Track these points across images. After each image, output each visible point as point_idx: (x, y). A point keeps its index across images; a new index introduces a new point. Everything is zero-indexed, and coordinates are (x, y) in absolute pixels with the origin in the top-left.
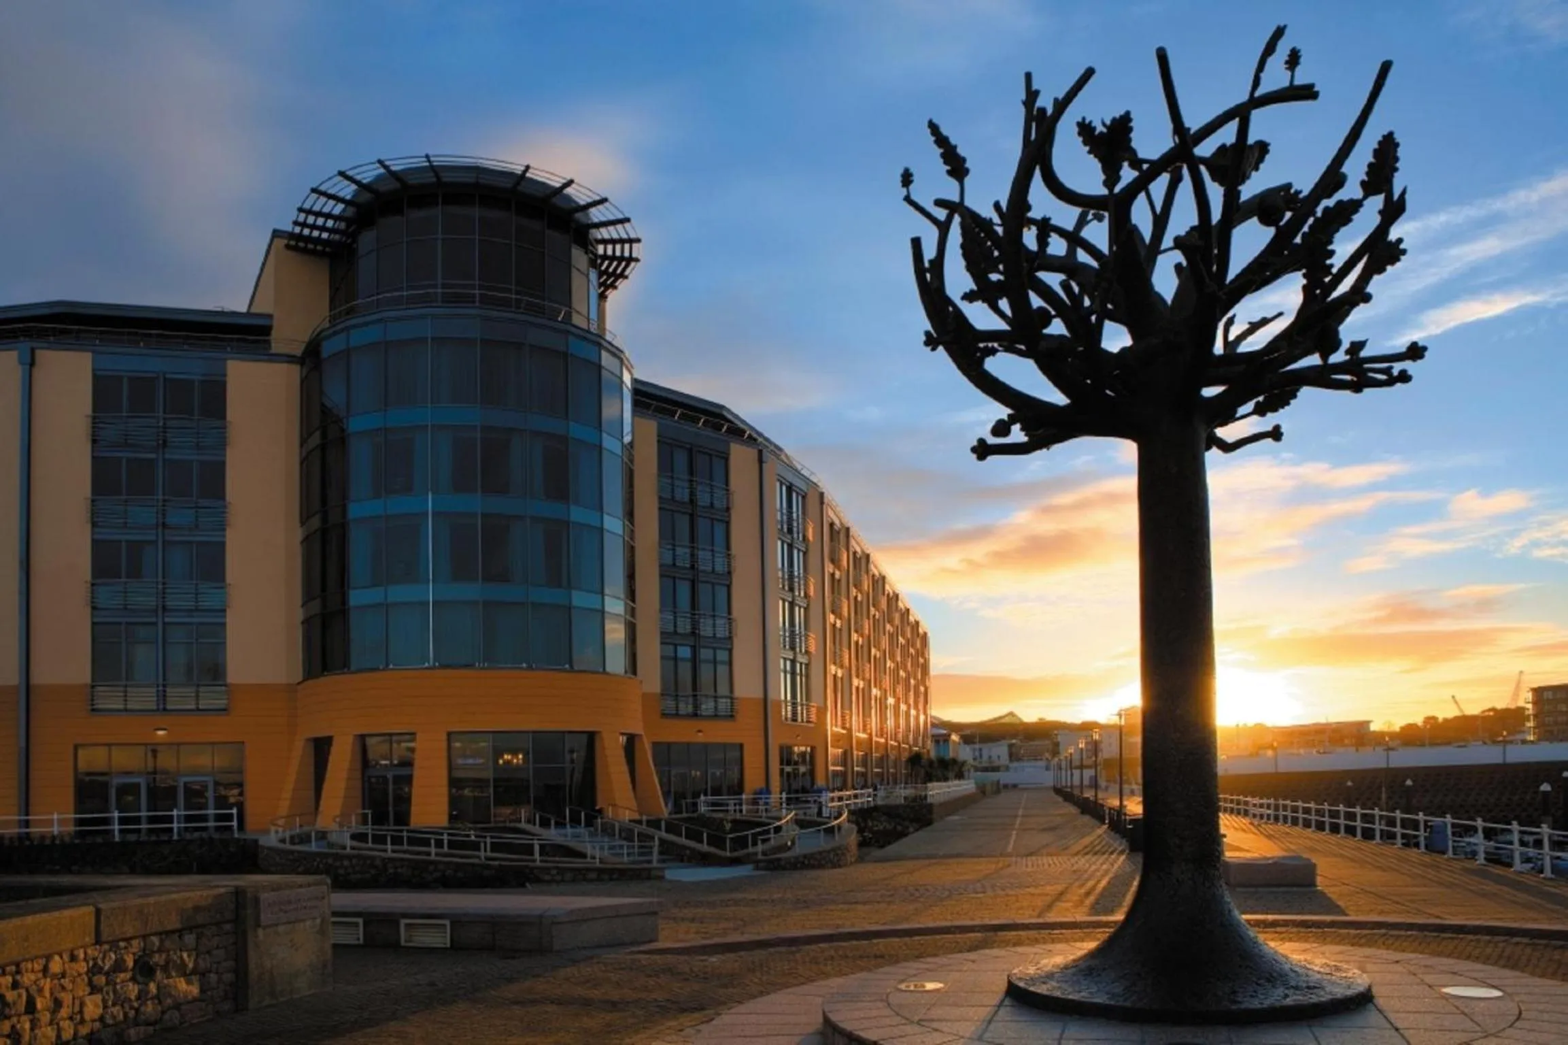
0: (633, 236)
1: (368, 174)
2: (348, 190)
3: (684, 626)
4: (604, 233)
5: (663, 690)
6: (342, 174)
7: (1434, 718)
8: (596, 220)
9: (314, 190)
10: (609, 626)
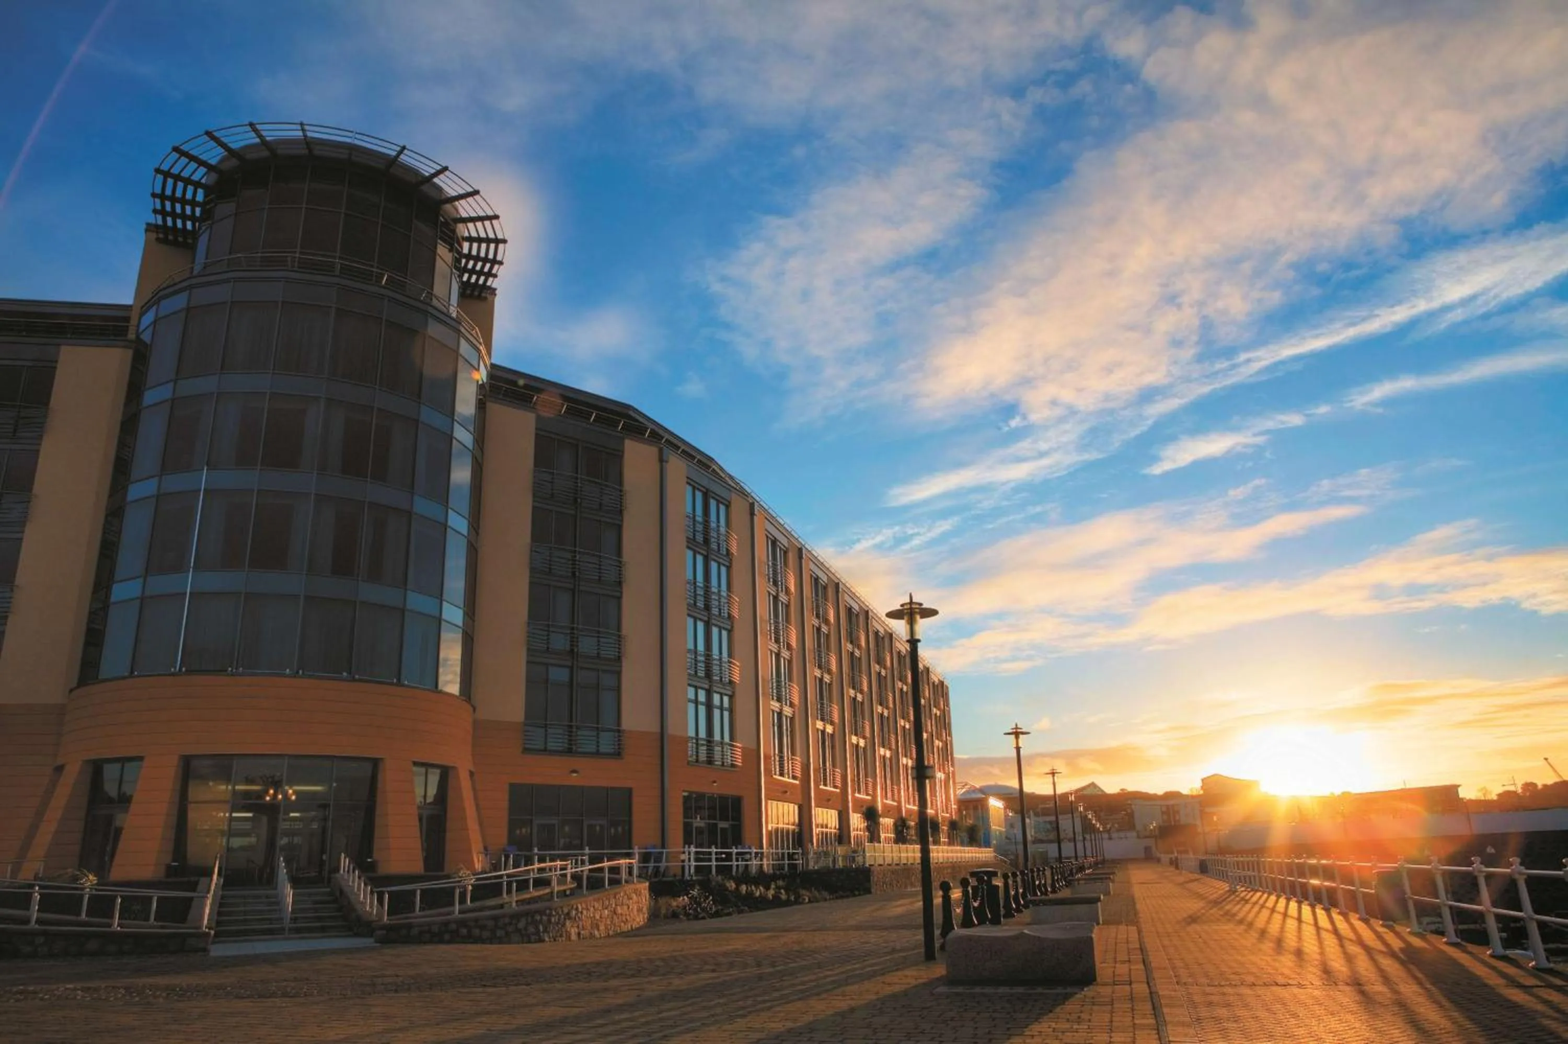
0: (500, 236)
1: (241, 139)
2: (214, 155)
3: (560, 642)
4: (472, 230)
5: (527, 716)
6: (208, 134)
7: (1534, 785)
8: (464, 215)
9: (176, 149)
10: (445, 636)
